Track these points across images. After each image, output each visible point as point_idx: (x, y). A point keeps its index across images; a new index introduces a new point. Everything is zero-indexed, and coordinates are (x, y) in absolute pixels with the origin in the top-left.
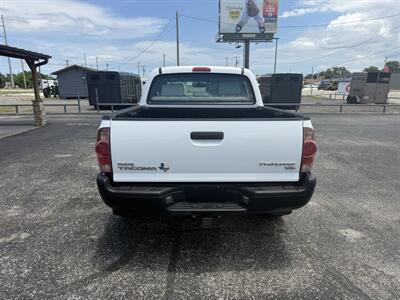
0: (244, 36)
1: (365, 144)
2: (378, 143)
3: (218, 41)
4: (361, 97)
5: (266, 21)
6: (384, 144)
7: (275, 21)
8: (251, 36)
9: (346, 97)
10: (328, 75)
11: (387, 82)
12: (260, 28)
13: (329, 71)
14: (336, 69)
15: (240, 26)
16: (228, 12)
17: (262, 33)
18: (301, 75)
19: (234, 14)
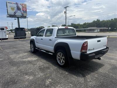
0: (17, 16)
3: (8, 17)
5: (23, 12)
7: (26, 13)
8: (19, 16)
12: (22, 14)
15: (15, 13)
16: (10, 8)
17: (23, 15)
19: (13, 9)
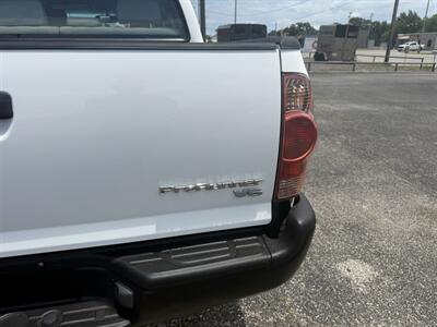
1: (343, 108)
2: (357, 107)
4: (329, 53)
6: (364, 107)
9: (312, 55)
10: (292, 31)
11: (355, 37)
13: (293, 27)
14: (300, 25)
18: (265, 27)
